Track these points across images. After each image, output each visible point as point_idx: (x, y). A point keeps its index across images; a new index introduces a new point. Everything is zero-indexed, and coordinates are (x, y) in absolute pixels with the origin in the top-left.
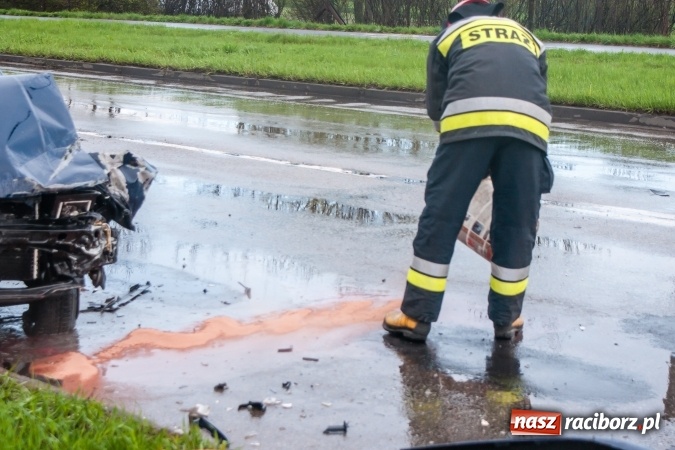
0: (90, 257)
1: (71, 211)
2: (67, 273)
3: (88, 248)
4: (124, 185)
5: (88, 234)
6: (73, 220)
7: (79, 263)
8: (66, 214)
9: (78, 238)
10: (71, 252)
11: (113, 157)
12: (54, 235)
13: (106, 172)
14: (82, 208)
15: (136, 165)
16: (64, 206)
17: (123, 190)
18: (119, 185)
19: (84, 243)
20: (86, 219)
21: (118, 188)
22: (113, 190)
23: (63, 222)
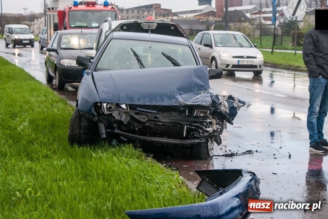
0: (207, 132)
1: (200, 114)
2: (198, 136)
3: (206, 127)
4: (227, 107)
5: (206, 123)
6: (201, 117)
7: (202, 133)
8: (198, 114)
9: (202, 123)
10: (199, 129)
11: (224, 96)
12: (191, 121)
13: (220, 102)
14: (206, 113)
15: (234, 100)
16: (197, 112)
17: (227, 109)
18: (225, 106)
19: (204, 125)
20: (207, 117)
21: (225, 108)
22: (222, 108)
23: (197, 117)
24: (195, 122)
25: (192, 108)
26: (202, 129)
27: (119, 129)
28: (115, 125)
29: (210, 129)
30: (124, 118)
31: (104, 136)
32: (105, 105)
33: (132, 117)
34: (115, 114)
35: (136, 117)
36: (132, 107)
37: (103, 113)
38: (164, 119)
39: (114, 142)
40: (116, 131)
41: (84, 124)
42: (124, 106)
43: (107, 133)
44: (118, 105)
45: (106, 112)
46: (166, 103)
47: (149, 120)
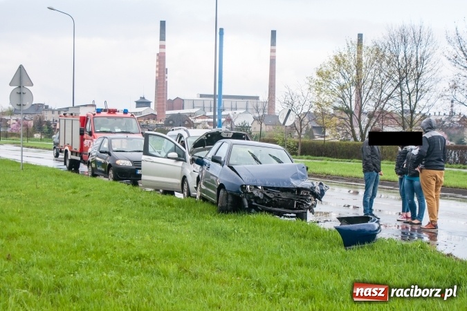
2: (303, 208)
4: (319, 189)
5: (308, 199)
6: (305, 196)
7: (306, 206)
9: (305, 200)
13: (314, 186)
14: (308, 193)
15: (323, 186)
16: (302, 192)
17: (319, 191)
19: (307, 201)
20: (308, 196)
21: (317, 190)
22: (316, 191)
23: (302, 195)
24: (301, 199)
25: (299, 189)
26: (305, 203)
27: (256, 202)
28: (252, 200)
29: (310, 204)
30: (261, 195)
31: (247, 207)
32: (248, 186)
33: (265, 195)
34: (255, 192)
35: (268, 195)
36: (265, 188)
37: (247, 192)
38: (284, 196)
39: (253, 211)
40: (254, 203)
41: (230, 199)
42: (260, 187)
43: (249, 205)
44: (256, 187)
45: (249, 191)
46: (286, 186)
47: (275, 197)
